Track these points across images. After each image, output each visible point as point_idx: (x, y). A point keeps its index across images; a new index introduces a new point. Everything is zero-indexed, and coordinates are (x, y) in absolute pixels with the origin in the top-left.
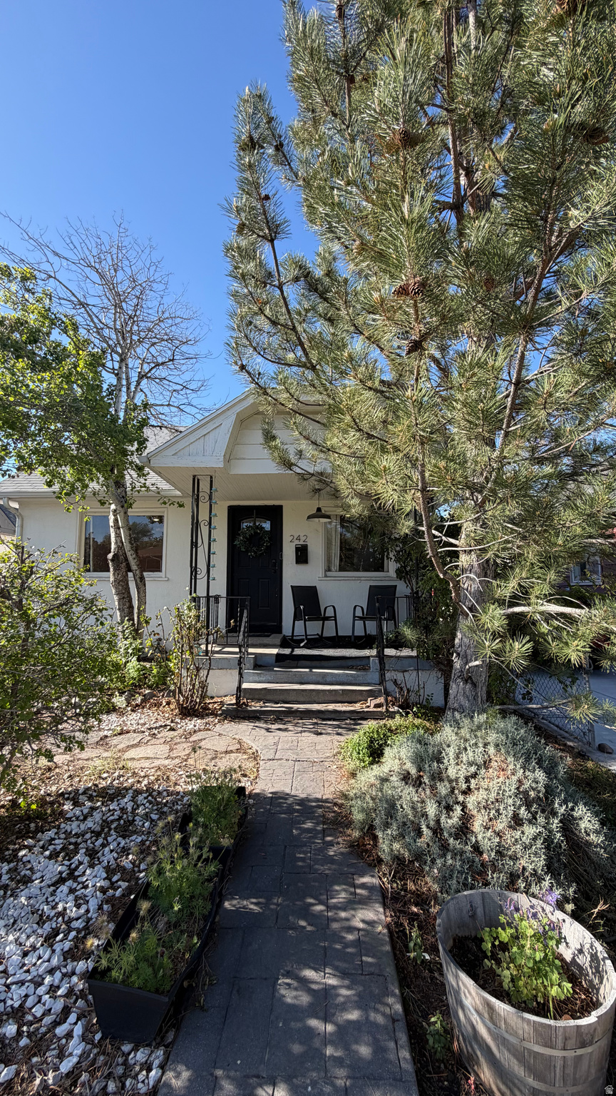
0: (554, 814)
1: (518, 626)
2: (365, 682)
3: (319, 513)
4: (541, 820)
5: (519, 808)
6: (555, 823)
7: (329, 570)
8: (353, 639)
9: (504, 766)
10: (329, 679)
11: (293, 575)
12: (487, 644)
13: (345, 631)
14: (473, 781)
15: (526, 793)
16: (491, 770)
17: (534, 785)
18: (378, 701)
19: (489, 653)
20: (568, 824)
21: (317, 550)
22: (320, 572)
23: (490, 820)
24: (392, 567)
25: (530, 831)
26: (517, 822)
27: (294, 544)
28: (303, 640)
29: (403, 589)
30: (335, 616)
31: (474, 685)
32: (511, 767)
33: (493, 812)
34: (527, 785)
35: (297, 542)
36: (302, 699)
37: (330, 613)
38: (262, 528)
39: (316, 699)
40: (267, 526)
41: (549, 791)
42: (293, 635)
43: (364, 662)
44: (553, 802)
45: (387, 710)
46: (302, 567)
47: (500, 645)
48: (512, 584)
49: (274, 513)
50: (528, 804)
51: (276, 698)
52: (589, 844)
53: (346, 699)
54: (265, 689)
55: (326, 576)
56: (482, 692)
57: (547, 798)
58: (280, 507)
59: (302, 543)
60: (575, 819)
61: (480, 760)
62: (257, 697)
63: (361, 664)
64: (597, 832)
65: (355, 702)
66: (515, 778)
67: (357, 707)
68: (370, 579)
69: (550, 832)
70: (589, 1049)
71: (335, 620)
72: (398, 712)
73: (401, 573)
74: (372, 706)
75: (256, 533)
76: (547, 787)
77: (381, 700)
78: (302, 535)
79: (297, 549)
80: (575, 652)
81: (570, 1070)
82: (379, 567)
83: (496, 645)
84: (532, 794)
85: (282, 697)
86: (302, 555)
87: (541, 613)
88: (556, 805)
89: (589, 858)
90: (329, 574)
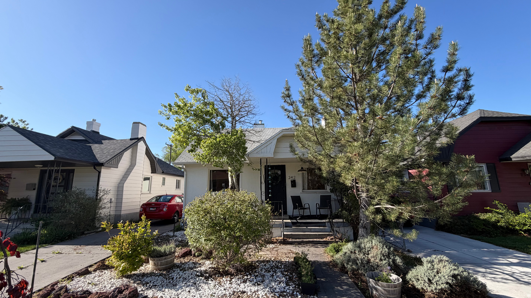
0: (390, 258)
1: (378, 211)
2: (325, 231)
3: (302, 170)
4: (387, 259)
5: (382, 257)
6: (391, 260)
7: (303, 189)
8: (317, 216)
9: (377, 248)
10: (312, 231)
11: (290, 192)
12: (371, 216)
13: (314, 213)
14: (369, 252)
15: (383, 254)
16: (374, 249)
17: (385, 252)
18: (332, 237)
19: (371, 219)
20: (394, 261)
21: (299, 182)
22: (301, 191)
23: (375, 260)
24: (328, 188)
25: (384, 262)
26: (381, 260)
27: (290, 180)
28: (298, 217)
29: (333, 196)
30: (309, 208)
31: (367, 229)
32: (379, 248)
33: (375, 258)
34: (383, 252)
35: (291, 179)
36: (305, 237)
37: (307, 206)
38: (277, 173)
39: (309, 237)
40: (279, 172)
41: (389, 253)
42: (293, 215)
43: (324, 224)
44: (390, 256)
45: (335, 241)
46: (294, 189)
47: (374, 216)
48: (376, 200)
49: (282, 168)
50: (384, 256)
51: (296, 237)
52: (399, 265)
53: (320, 237)
54: (292, 234)
55: (303, 192)
56: (369, 231)
57: (388, 255)
58: (285, 166)
59: (293, 179)
60: (395, 260)
61: (371, 247)
62: (289, 237)
63: (323, 224)
64: (401, 262)
65: (323, 238)
66: (380, 251)
67: (324, 239)
68: (320, 193)
69: (390, 262)
70: (396, 289)
71: (310, 209)
72: (339, 241)
73: (332, 191)
74: (330, 239)
75: (276, 176)
76: (388, 252)
77: (333, 237)
78: (293, 176)
79: (292, 182)
80: (393, 218)
81: (393, 292)
82: (324, 188)
83: (373, 216)
84: (385, 254)
85: (297, 237)
86: (294, 184)
87: (385, 208)
88: (391, 257)
89: (400, 269)
90: (304, 191)
